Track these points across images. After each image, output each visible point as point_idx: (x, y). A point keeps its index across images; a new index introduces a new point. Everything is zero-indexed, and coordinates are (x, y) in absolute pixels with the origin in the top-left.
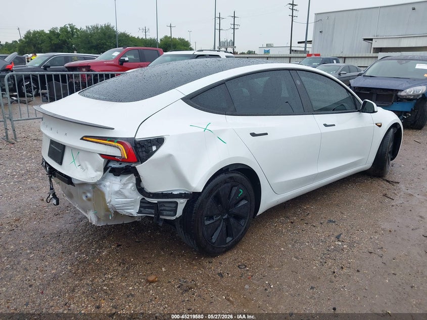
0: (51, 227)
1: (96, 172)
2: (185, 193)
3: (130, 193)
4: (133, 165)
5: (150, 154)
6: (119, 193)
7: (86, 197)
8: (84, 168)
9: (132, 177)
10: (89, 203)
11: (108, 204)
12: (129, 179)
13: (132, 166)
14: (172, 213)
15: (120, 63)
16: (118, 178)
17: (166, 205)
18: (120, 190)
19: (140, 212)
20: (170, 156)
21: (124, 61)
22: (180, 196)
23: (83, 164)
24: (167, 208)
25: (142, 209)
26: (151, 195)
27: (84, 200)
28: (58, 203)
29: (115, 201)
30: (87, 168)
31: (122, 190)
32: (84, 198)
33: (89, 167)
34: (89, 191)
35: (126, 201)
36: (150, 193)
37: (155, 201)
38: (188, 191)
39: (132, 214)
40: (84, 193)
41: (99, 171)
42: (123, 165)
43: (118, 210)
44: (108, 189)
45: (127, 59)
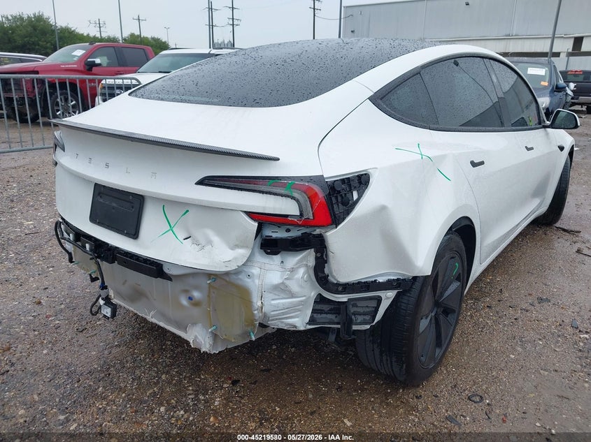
0: (83, 358)
1: (232, 249)
2: (398, 279)
3: (301, 286)
4: (318, 231)
5: (349, 206)
6: (281, 289)
7: (190, 298)
8: (203, 242)
9: (309, 254)
10: (196, 312)
11: (256, 312)
12: (301, 258)
13: (314, 233)
14: (367, 318)
15: (87, 67)
16: (277, 259)
17: (359, 304)
18: (283, 283)
19: (312, 321)
20: (383, 208)
21: (93, 65)
22: (388, 285)
23: (197, 234)
24: (361, 310)
25: (315, 315)
26: (340, 289)
27: (182, 306)
28: (114, 314)
29: (271, 305)
30: (210, 242)
31: (287, 282)
32: (185, 302)
33: (216, 239)
34: (197, 288)
35: (291, 303)
36: (338, 285)
37: (343, 298)
38: (404, 275)
39: (295, 327)
40: (186, 291)
41: (242, 247)
42: (295, 233)
43: (273, 320)
44: (257, 281)
45: (98, 61)
